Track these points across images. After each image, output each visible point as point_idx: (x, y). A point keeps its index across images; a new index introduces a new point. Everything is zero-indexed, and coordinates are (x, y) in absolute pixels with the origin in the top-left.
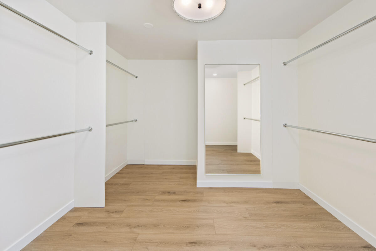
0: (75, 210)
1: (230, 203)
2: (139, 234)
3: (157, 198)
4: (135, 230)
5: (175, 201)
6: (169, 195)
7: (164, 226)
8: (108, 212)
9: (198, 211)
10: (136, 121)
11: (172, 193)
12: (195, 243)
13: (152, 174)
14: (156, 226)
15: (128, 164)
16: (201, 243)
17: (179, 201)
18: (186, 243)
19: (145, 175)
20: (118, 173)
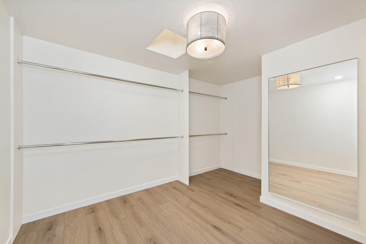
0: (177, 181)
1: (281, 227)
2: (192, 205)
3: (220, 194)
4: (192, 202)
5: (229, 201)
6: (229, 196)
7: (208, 210)
8: (188, 188)
9: (241, 216)
10: (226, 134)
11: (233, 196)
12: (217, 228)
13: (232, 179)
14: (204, 207)
15: (221, 167)
16: (221, 231)
17: (233, 203)
18: (212, 224)
19: (226, 178)
20: (210, 171)
